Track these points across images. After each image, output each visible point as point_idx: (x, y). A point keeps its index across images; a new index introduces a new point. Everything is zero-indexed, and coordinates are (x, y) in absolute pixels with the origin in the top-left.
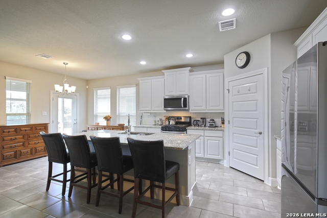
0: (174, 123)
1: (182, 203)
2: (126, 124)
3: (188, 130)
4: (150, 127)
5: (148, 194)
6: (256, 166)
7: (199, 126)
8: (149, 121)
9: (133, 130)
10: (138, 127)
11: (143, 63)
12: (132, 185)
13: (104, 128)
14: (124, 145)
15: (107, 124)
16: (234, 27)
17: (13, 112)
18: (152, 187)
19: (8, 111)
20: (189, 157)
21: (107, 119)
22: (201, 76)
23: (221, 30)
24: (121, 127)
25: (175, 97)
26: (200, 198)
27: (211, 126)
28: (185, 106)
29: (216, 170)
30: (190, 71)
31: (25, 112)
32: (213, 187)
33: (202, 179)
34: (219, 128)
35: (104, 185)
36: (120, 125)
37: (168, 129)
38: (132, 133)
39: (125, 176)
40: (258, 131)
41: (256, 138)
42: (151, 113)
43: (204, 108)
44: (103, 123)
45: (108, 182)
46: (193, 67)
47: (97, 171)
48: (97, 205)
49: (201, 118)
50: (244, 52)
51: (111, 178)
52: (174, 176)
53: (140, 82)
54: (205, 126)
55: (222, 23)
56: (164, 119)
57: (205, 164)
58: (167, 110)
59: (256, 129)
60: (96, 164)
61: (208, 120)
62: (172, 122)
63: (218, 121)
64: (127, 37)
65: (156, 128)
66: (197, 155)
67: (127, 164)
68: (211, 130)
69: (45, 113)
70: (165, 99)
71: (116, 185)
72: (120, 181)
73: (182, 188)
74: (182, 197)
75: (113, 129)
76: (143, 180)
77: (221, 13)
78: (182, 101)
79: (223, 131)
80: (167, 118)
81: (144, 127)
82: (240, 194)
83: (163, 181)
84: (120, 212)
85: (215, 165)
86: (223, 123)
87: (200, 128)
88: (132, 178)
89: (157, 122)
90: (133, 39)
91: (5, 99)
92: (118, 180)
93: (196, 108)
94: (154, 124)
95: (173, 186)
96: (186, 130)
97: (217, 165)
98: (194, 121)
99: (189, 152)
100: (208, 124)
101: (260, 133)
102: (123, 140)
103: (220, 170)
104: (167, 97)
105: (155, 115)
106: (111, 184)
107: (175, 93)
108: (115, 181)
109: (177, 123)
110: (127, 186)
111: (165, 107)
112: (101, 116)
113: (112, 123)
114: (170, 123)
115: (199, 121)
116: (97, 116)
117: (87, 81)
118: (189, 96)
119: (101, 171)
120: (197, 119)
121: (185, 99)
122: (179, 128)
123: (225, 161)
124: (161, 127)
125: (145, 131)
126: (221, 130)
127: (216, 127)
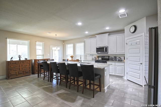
0: (101, 59)
1: (102, 91)
2: (80, 59)
3: (107, 62)
4: (90, 61)
5: (88, 87)
6: (139, 79)
7: (113, 60)
8: (90, 58)
9: (82, 62)
10: (85, 61)
11: (87, 33)
12: (82, 83)
13: (71, 61)
14: (79, 67)
15: (72, 59)
16: (127, 16)
17: (39, 54)
18: (90, 84)
19: (37, 54)
20: (105, 73)
21: (72, 57)
22: (114, 37)
23: (120, 18)
24: (78, 60)
25: (101, 47)
26: (110, 90)
27: (119, 60)
28: (106, 51)
29: (120, 80)
30: (109, 35)
31: (42, 54)
32: (117, 87)
33: (113, 83)
34: (123, 62)
35: (71, 82)
36: (77, 60)
37: (98, 62)
38: (82, 63)
39: (80, 80)
40: (140, 63)
41: (139, 66)
42: (90, 55)
43: (115, 52)
44: (70, 59)
45: (73, 81)
46: (110, 33)
47: (69, 77)
48: (69, 89)
49: (114, 57)
50: (133, 26)
51: (74, 80)
52: (99, 79)
53: (86, 41)
54: (116, 60)
55: (120, 15)
56: (96, 57)
57: (115, 78)
58: (97, 53)
59: (139, 62)
60: (69, 74)
61: (118, 58)
62: (100, 59)
63: (122, 58)
64: (80, 24)
65: (93, 61)
66: (110, 74)
67: (80, 74)
68: (119, 62)
69: (49, 55)
70: (97, 48)
71: (76, 82)
72: (78, 81)
73: (102, 85)
74: (102, 89)
75: (74, 61)
76: (86, 80)
77: (118, 12)
78: (105, 49)
79: (124, 63)
80: (98, 57)
81: (87, 61)
82: (129, 90)
83: (93, 80)
84: (78, 91)
85: (120, 79)
86: (124, 59)
87: (113, 61)
88: (82, 80)
89: (93, 59)
90: (82, 24)
91: (36, 49)
92: (77, 81)
93: (111, 52)
94: (92, 59)
95: (98, 84)
96: (106, 62)
97: (121, 79)
98: (111, 58)
99: (105, 70)
100: (117, 60)
101: (141, 64)
102: (79, 65)
103: (122, 81)
104: (98, 47)
105: (92, 55)
106: (74, 82)
107: (102, 45)
108: (76, 81)
109: (102, 59)
110: (80, 83)
111: (97, 52)
112: (69, 56)
113: (74, 59)
114: (99, 59)
115: (113, 58)
116: (67, 56)
117: (64, 41)
118: (108, 47)
119: (71, 76)
120: (112, 57)
121: (106, 48)
122: (103, 61)
123: (125, 77)
124: (95, 61)
125: (88, 62)
126: (123, 63)
127: (121, 61)
